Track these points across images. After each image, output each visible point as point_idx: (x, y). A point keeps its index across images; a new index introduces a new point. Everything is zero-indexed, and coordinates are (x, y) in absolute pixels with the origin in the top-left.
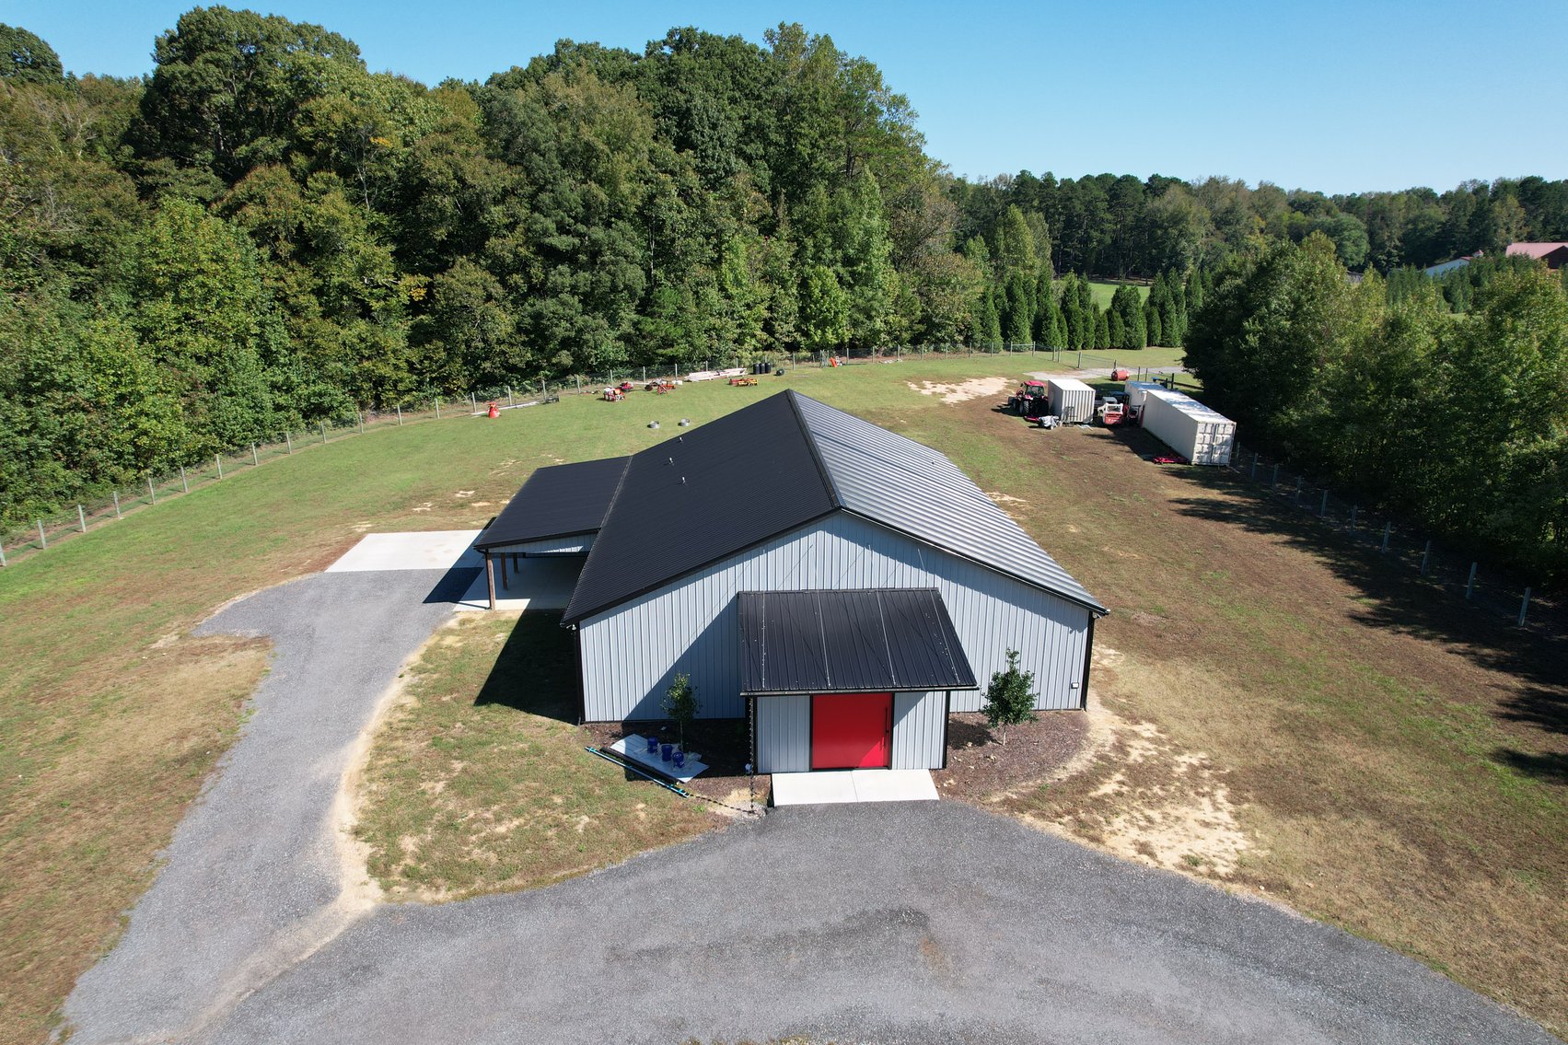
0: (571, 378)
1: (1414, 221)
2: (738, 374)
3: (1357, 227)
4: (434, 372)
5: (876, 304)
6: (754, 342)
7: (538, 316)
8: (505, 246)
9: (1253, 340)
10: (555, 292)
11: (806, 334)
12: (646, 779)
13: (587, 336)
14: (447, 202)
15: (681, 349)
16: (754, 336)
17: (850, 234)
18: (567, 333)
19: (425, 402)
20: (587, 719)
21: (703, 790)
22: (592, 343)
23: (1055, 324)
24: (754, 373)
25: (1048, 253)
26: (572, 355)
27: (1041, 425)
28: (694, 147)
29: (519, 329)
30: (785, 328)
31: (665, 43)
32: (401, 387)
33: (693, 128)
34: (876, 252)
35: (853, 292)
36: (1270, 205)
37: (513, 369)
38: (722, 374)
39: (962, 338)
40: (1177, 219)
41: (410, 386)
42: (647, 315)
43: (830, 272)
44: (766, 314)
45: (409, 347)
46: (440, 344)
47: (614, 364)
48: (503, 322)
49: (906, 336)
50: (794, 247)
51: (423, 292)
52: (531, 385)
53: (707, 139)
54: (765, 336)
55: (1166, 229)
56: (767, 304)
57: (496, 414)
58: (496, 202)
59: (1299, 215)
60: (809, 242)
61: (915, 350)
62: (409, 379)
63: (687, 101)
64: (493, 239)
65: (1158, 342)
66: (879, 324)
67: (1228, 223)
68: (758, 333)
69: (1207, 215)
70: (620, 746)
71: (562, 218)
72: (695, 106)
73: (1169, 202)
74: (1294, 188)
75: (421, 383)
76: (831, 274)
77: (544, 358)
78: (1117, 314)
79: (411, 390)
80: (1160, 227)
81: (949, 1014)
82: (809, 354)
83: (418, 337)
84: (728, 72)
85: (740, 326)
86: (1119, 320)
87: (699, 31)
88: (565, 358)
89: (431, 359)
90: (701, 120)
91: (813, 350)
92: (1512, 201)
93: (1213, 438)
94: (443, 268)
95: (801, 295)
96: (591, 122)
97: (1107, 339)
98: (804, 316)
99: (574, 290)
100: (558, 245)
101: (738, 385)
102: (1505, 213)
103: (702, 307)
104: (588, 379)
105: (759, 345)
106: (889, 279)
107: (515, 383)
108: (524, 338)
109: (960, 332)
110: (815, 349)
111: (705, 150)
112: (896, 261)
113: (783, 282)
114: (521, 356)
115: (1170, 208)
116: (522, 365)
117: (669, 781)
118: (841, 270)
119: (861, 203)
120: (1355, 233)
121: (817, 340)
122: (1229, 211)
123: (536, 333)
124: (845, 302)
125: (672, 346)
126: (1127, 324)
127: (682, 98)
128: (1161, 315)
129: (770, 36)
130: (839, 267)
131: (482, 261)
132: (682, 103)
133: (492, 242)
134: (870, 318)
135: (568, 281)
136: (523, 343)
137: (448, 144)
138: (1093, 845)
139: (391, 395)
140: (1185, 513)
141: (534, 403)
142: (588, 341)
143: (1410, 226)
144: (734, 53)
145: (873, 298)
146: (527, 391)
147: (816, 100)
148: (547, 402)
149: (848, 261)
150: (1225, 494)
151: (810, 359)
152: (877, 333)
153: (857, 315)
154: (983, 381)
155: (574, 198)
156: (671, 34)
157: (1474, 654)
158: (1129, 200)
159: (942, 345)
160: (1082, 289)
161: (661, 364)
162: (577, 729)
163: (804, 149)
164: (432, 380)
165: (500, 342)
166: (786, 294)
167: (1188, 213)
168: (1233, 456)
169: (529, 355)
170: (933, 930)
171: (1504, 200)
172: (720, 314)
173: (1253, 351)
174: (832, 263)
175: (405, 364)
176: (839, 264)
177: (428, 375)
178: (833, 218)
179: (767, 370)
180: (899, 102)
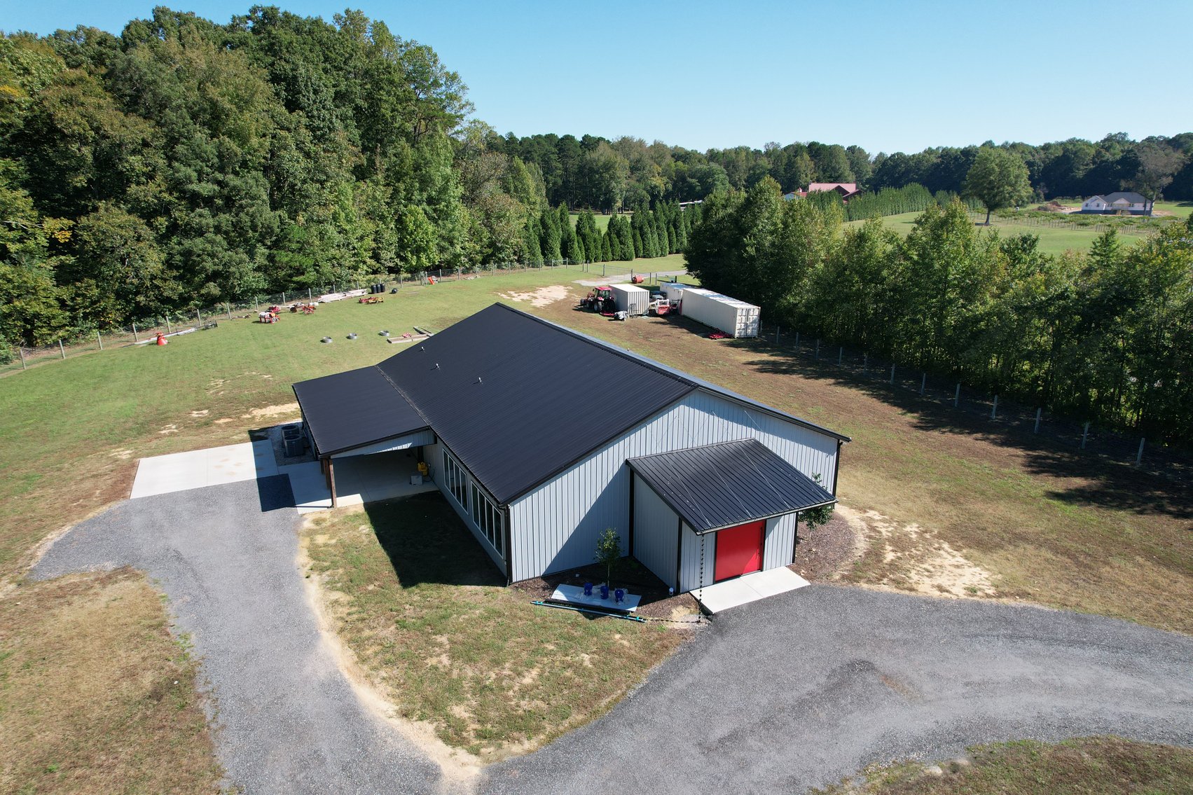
0: (219, 306)
1: (753, 168)
2: (361, 294)
3: (723, 172)
4: (86, 307)
5: (457, 234)
6: (365, 268)
7: (188, 254)
8: (148, 192)
9: (751, 250)
10: (200, 233)
11: (403, 259)
12: (604, 616)
13: (232, 269)
14: (86, 151)
15: (310, 276)
16: (365, 263)
17: (432, 180)
18: (216, 267)
19: (81, 336)
20: (514, 580)
21: (651, 614)
22: (237, 275)
23: (576, 245)
24: (373, 293)
25: (544, 193)
26: (219, 285)
27: (617, 318)
28: (302, 109)
29: (169, 264)
30: (388, 255)
31: (249, 18)
32: (54, 323)
33: (300, 92)
34: (452, 194)
35: (438, 225)
36: (662, 157)
37: (168, 300)
38: (348, 295)
39: (516, 258)
40: (608, 167)
41: (64, 321)
42: (280, 249)
43: (420, 209)
44: (374, 245)
45: (57, 286)
46: (93, 282)
47: (255, 292)
48: (154, 260)
49: (479, 257)
50: (390, 190)
51: (68, 234)
52: (182, 314)
53: (311, 102)
54: (373, 262)
55: (601, 173)
56: (372, 237)
57: (164, 342)
58: (134, 152)
59: (680, 163)
60: (402, 186)
61: (485, 268)
62: (63, 316)
63: (292, 70)
64: (133, 186)
65: (641, 254)
66: (458, 249)
67: (638, 169)
68: (368, 260)
69: (627, 163)
70: (558, 595)
71: (202, 167)
72: (301, 74)
73: (601, 155)
74: (674, 145)
75: (74, 318)
76: (421, 211)
77: (194, 290)
78: (614, 236)
79: (65, 325)
80: (597, 172)
81: (940, 720)
82: (409, 275)
83: (63, 276)
84: (318, 48)
85: (354, 255)
86: (616, 241)
87: (282, 10)
88: (213, 288)
89: (84, 296)
90: (306, 85)
91: (411, 272)
92: (806, 157)
93: (747, 319)
94: (84, 211)
95: (398, 229)
96: (216, 84)
97: (610, 254)
98: (402, 246)
99: (218, 229)
100: (201, 191)
101: (368, 303)
102: (803, 165)
103: (326, 241)
104: (233, 306)
105: (370, 270)
106: (462, 213)
107: (167, 313)
108: (175, 273)
109: (515, 254)
110: (414, 271)
111: (311, 111)
112: (465, 200)
113: (382, 218)
114: (173, 288)
115: (603, 159)
116: (176, 297)
117: (623, 614)
118: (427, 208)
119: (438, 155)
120: (721, 176)
121: (414, 264)
122: (638, 161)
123: (186, 268)
124: (433, 233)
125: (303, 274)
126: (621, 243)
127: (288, 67)
128: (642, 236)
129: (338, 18)
130: (425, 205)
131: (122, 206)
132: (289, 71)
133: (133, 189)
134: (452, 244)
135: (211, 221)
136: (175, 278)
137: (77, 96)
138: (913, 593)
139: (45, 331)
140: (761, 371)
141: (193, 330)
142: (234, 273)
143: (751, 172)
144: (321, 31)
145: (453, 230)
146: (178, 319)
147: (390, 73)
148: (207, 328)
149: (430, 201)
150: (772, 355)
151: (409, 279)
152: (457, 256)
153: (443, 243)
154: (549, 289)
155: (210, 148)
156: (254, 10)
157: (988, 439)
158: (572, 154)
159: (503, 263)
160: (590, 218)
161: (293, 289)
162: (508, 590)
163: (386, 110)
164: (85, 317)
165: (153, 277)
166: (388, 228)
167: (616, 162)
168: (759, 330)
169: (180, 288)
170: (881, 670)
171: (802, 156)
172: (338, 246)
173: (752, 258)
174: (419, 203)
175: (55, 302)
176: (425, 203)
177: (82, 310)
178: (417, 168)
179: (382, 289)
180: (453, 78)
